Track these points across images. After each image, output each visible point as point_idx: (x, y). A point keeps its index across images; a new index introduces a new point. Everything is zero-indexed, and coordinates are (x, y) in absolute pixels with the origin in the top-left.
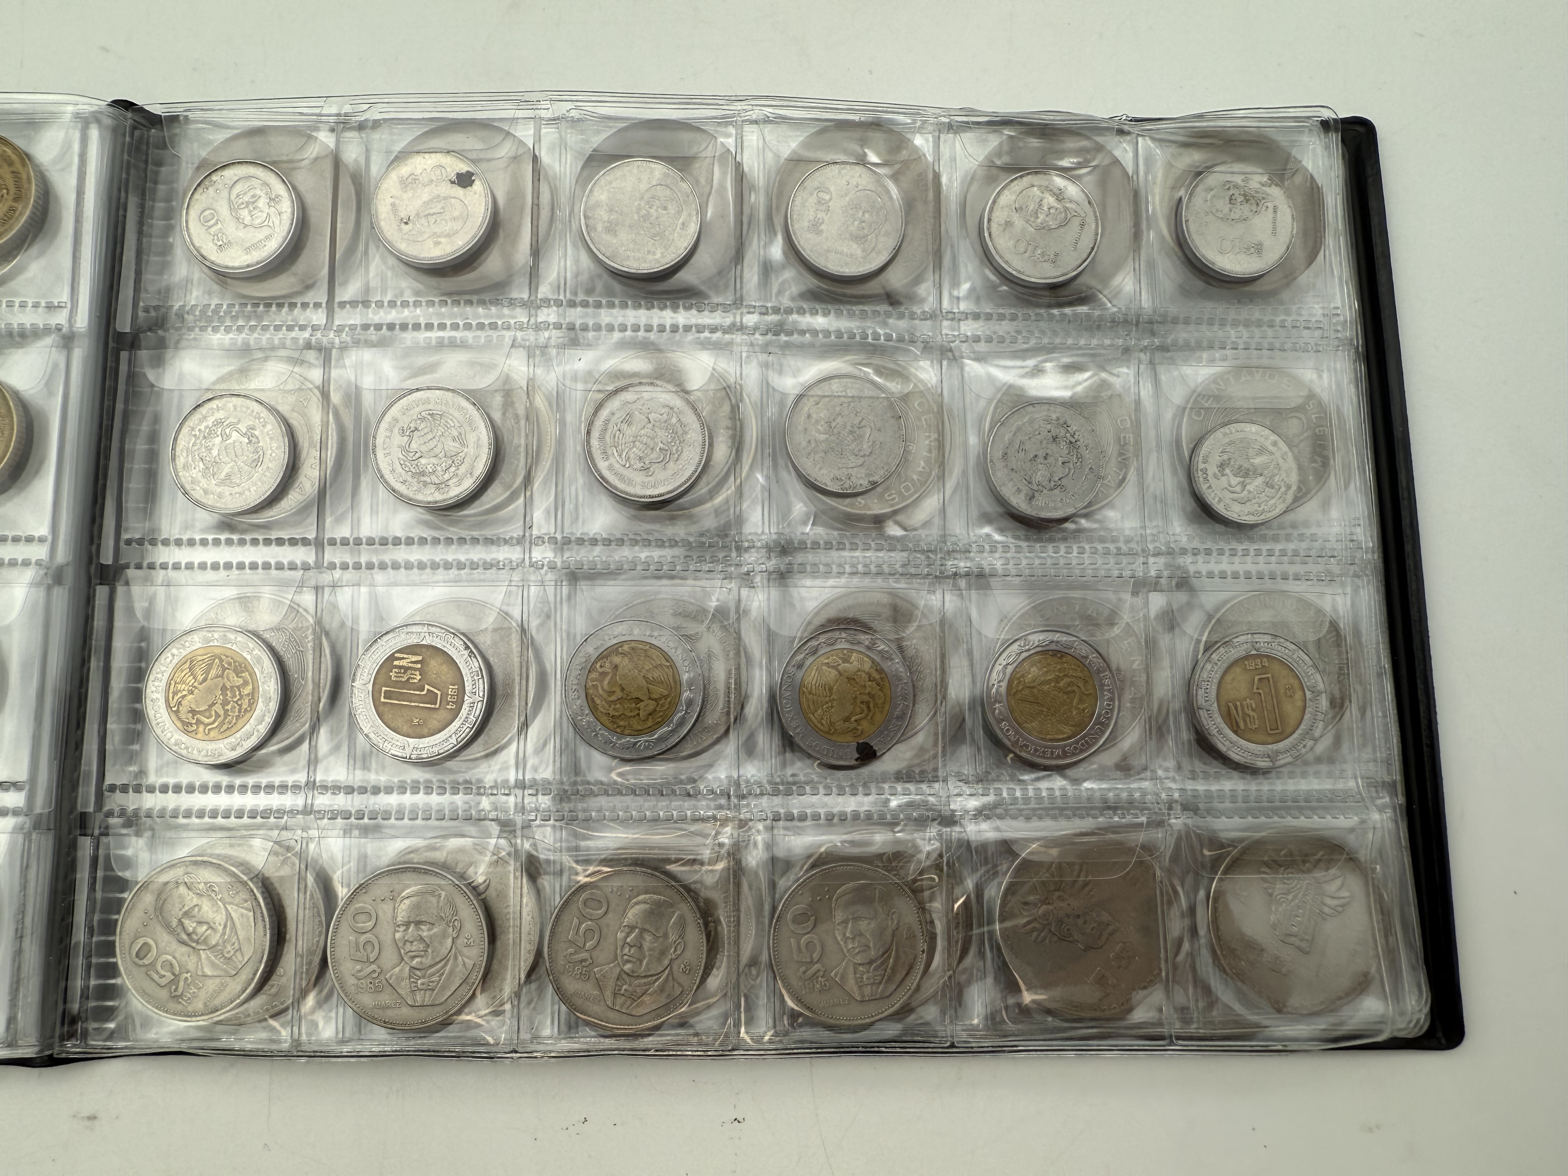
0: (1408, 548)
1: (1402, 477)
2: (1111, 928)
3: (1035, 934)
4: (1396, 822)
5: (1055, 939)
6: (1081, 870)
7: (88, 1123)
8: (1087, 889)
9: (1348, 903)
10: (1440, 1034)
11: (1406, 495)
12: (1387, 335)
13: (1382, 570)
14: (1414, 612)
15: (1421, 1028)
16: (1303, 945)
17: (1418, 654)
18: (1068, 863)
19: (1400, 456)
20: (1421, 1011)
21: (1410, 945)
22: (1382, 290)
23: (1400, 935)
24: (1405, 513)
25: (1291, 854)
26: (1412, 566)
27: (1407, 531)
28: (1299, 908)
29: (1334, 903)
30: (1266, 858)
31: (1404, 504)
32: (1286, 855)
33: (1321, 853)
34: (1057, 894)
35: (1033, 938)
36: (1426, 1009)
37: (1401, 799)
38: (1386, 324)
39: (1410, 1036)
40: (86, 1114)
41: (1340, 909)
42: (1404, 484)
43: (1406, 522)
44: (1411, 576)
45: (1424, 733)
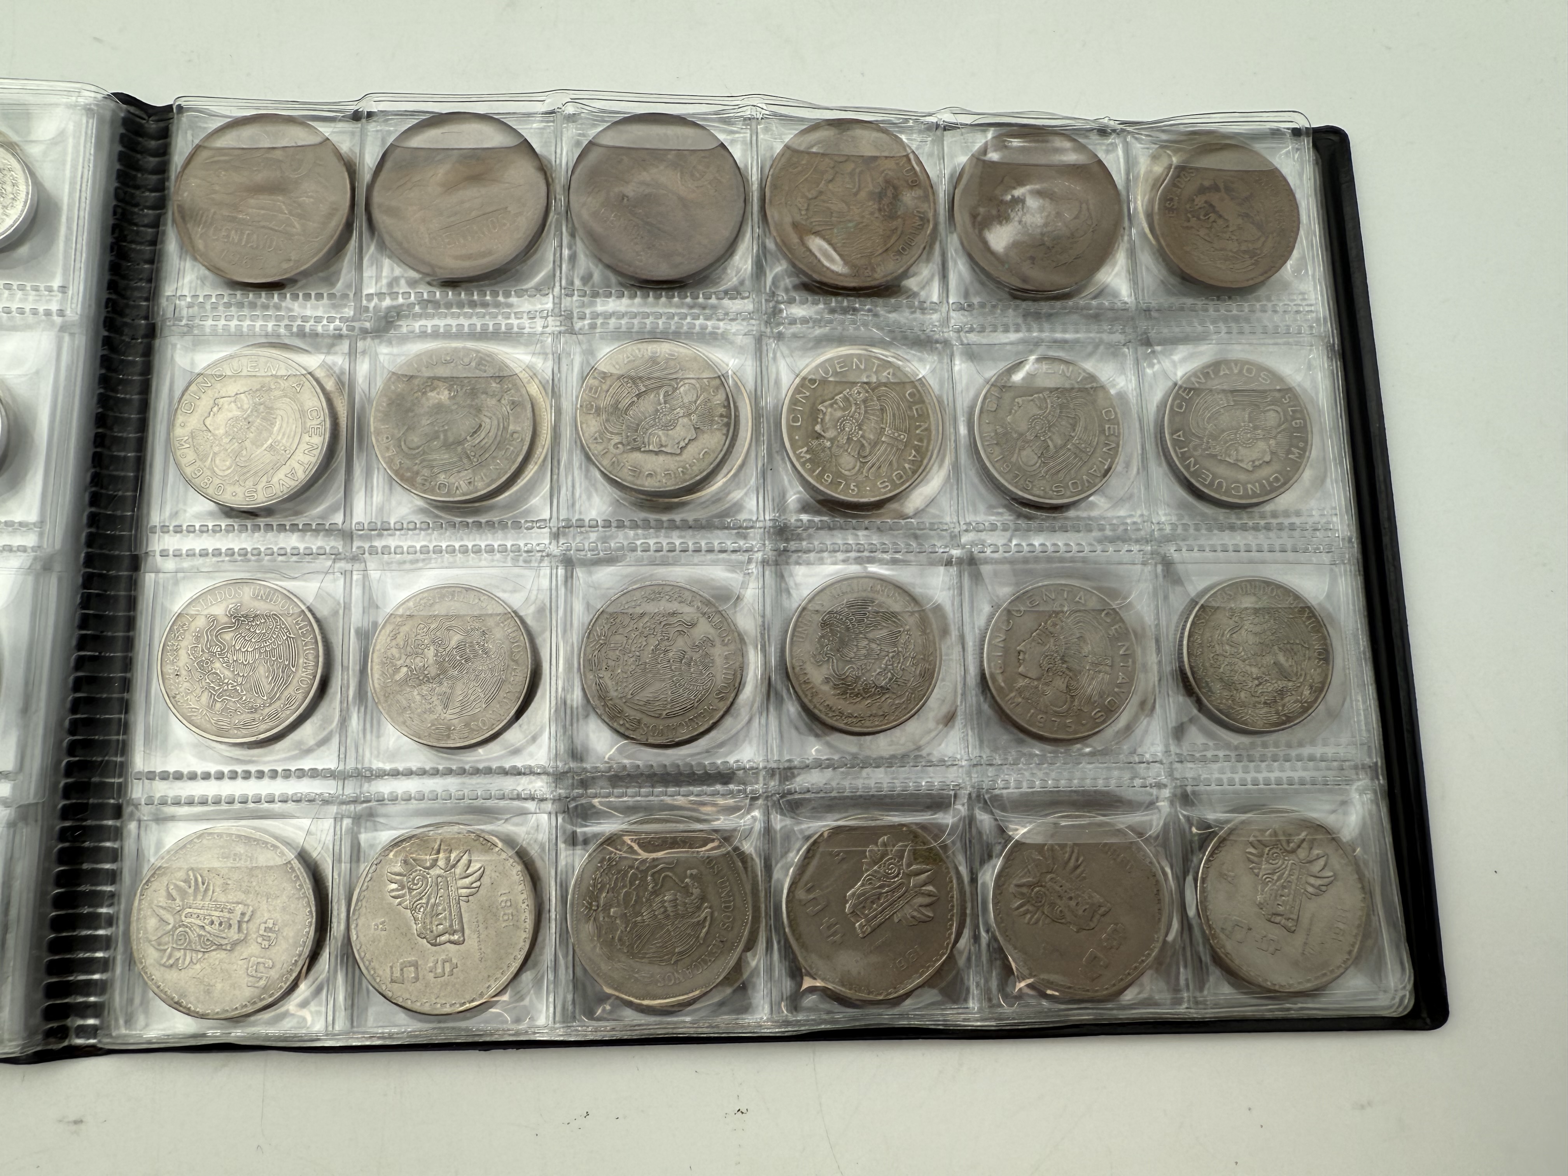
0: (1386, 540)
1: (1379, 471)
2: (1103, 909)
3: (1029, 916)
4: (1378, 805)
5: (1048, 921)
6: (1073, 852)
7: (74, 1128)
8: (1079, 871)
9: (1331, 883)
10: (1424, 1015)
11: (1383, 487)
12: (1363, 335)
13: (1361, 561)
14: (1392, 601)
15: (1406, 1008)
16: (1290, 924)
17: (1397, 642)
18: (1059, 845)
19: (1377, 452)
20: (1404, 988)
21: (1392, 924)
22: (1357, 291)
23: (1381, 913)
24: (1382, 506)
25: (1275, 834)
26: (1390, 557)
27: (1385, 524)
28: (1284, 887)
29: (1319, 882)
30: (1251, 839)
31: (1381, 497)
32: (1270, 835)
33: (1303, 834)
34: (1049, 876)
35: (1026, 920)
36: (1410, 987)
37: (1382, 781)
38: (1361, 324)
39: (1395, 1015)
40: (72, 1118)
41: (1324, 888)
42: (1382, 478)
43: (1384, 515)
44: (1389, 567)
45: (1405, 719)
